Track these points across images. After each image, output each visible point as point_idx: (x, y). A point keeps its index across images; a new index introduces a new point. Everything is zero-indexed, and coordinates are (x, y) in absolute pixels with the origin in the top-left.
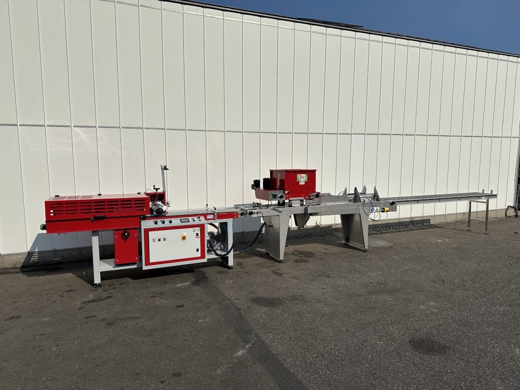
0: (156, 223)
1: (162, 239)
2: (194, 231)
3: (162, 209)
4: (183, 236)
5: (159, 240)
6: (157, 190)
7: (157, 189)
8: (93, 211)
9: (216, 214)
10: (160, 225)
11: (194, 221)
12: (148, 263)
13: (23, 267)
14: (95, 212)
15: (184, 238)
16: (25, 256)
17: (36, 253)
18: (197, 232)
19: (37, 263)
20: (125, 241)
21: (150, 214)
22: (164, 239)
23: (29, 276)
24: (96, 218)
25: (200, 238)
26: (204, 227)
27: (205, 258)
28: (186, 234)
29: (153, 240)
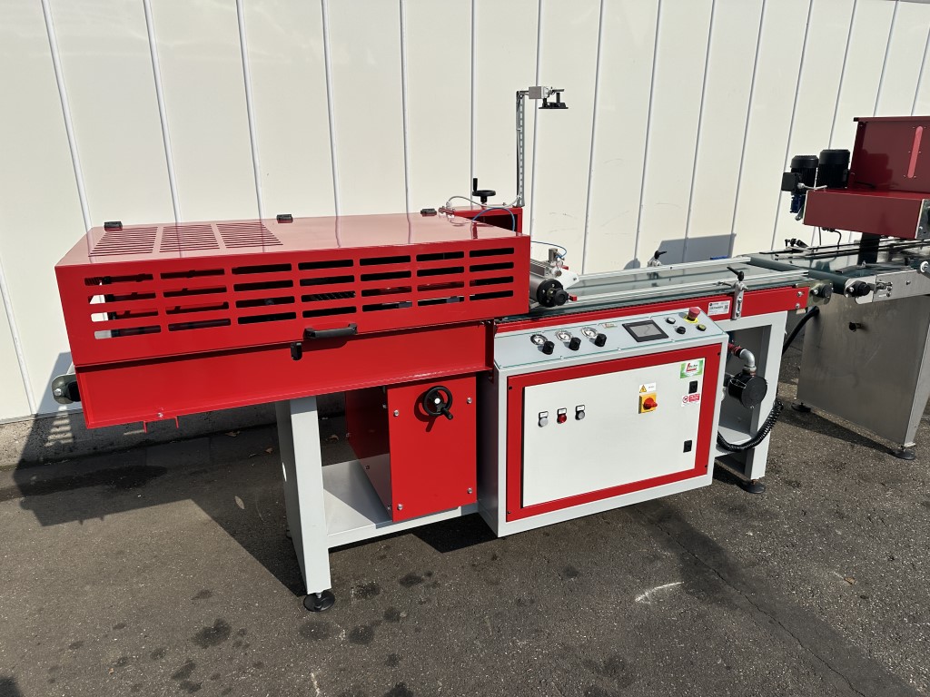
0: (548, 348)
1: (571, 415)
2: (682, 375)
3: (558, 285)
4: (645, 396)
5: (561, 418)
6: (484, 200)
7: (484, 195)
8: (299, 307)
9: (740, 297)
10: (562, 357)
11: (681, 332)
12: (516, 510)
13: (25, 464)
14: (307, 314)
15: (648, 405)
16: (26, 430)
17: (62, 418)
18: (692, 377)
19: (71, 447)
20: (428, 429)
22: (578, 415)
23: (46, 519)
24: (312, 342)
25: (699, 402)
26: (719, 354)
27: (705, 473)
28: (654, 389)
29: (540, 419)
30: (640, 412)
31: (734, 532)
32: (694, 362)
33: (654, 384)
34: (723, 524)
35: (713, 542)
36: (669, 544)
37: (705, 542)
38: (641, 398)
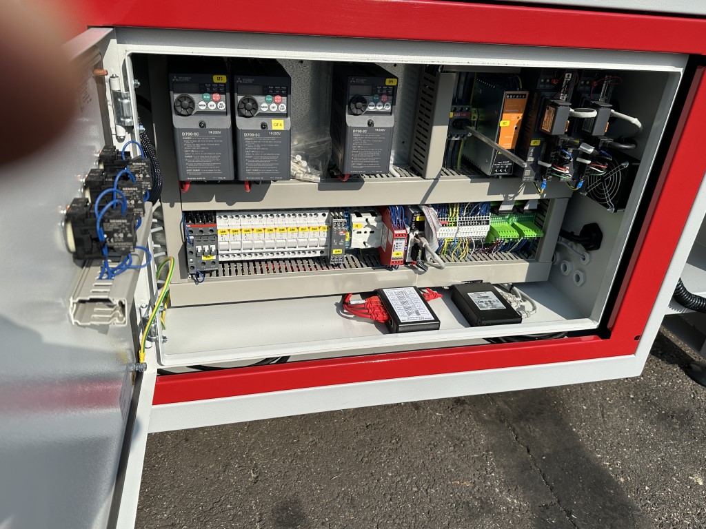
31: (665, 470)
34: (642, 443)
35: (617, 486)
36: (521, 478)
37: (600, 483)
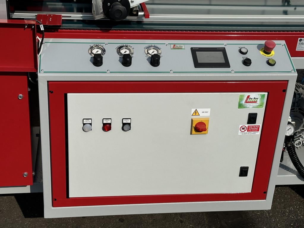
1: (116, 126)
2: (240, 106)
4: (197, 119)
5: (107, 127)
11: (247, 62)
15: (200, 128)
18: (251, 108)
21: (79, 11)
22: (125, 126)
25: (259, 133)
26: (285, 91)
27: (264, 198)
28: (208, 114)
29: (84, 124)
30: (191, 134)
32: (253, 95)
33: (209, 110)
38: (192, 120)
